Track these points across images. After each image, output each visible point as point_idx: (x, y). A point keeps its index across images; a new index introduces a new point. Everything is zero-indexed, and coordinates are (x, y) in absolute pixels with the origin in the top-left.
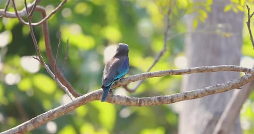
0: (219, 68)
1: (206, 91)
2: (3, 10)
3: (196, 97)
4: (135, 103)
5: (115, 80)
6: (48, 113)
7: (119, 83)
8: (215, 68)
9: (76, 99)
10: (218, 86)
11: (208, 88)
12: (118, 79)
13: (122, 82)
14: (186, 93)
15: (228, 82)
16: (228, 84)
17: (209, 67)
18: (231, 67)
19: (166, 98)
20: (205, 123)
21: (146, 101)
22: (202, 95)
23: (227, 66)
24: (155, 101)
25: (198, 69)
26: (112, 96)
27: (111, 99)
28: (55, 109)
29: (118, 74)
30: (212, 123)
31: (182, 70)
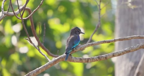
0: (131, 37)
1: (125, 51)
2: (7, 12)
3: (119, 55)
4: (85, 61)
5: (73, 48)
6: (36, 70)
7: (75, 50)
8: (129, 38)
9: (51, 61)
10: (132, 48)
11: (126, 49)
12: (74, 48)
13: (76, 49)
14: (114, 53)
15: (137, 45)
16: (138, 46)
17: (126, 37)
18: (139, 36)
19: (102, 56)
20: (130, 69)
21: (91, 59)
22: (123, 53)
23: (136, 36)
24: (96, 59)
25: (119, 39)
26: (72, 58)
27: (71, 60)
28: (39, 68)
29: (73, 45)
30: (133, 68)
31: (110, 40)
